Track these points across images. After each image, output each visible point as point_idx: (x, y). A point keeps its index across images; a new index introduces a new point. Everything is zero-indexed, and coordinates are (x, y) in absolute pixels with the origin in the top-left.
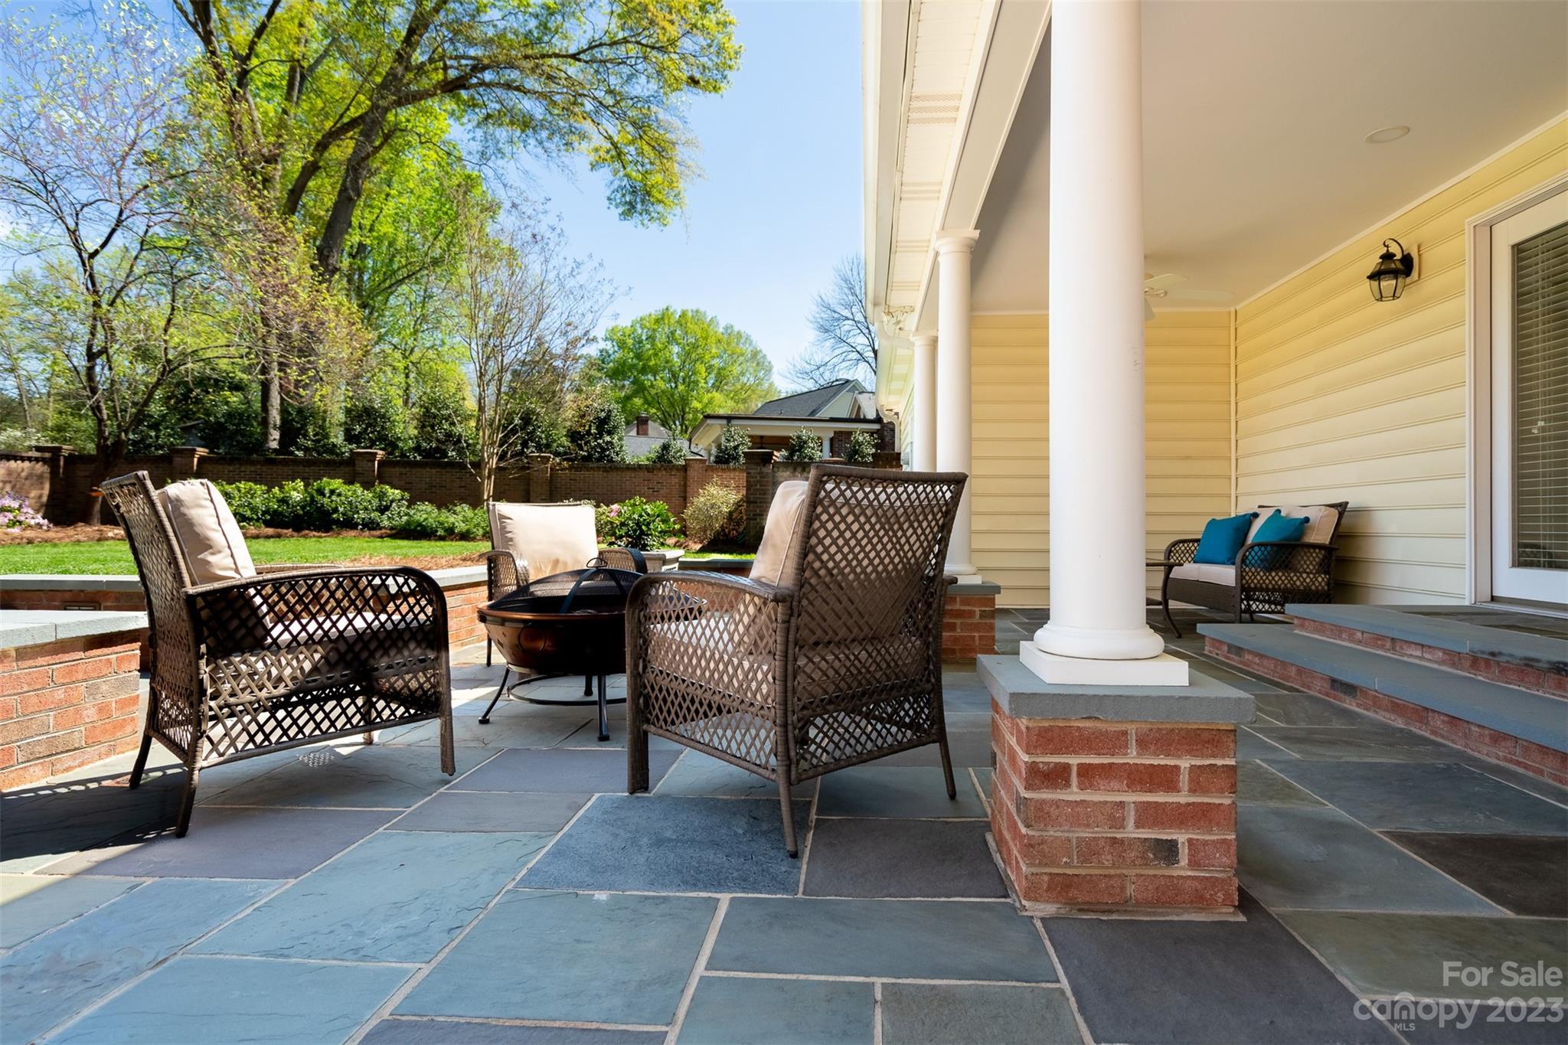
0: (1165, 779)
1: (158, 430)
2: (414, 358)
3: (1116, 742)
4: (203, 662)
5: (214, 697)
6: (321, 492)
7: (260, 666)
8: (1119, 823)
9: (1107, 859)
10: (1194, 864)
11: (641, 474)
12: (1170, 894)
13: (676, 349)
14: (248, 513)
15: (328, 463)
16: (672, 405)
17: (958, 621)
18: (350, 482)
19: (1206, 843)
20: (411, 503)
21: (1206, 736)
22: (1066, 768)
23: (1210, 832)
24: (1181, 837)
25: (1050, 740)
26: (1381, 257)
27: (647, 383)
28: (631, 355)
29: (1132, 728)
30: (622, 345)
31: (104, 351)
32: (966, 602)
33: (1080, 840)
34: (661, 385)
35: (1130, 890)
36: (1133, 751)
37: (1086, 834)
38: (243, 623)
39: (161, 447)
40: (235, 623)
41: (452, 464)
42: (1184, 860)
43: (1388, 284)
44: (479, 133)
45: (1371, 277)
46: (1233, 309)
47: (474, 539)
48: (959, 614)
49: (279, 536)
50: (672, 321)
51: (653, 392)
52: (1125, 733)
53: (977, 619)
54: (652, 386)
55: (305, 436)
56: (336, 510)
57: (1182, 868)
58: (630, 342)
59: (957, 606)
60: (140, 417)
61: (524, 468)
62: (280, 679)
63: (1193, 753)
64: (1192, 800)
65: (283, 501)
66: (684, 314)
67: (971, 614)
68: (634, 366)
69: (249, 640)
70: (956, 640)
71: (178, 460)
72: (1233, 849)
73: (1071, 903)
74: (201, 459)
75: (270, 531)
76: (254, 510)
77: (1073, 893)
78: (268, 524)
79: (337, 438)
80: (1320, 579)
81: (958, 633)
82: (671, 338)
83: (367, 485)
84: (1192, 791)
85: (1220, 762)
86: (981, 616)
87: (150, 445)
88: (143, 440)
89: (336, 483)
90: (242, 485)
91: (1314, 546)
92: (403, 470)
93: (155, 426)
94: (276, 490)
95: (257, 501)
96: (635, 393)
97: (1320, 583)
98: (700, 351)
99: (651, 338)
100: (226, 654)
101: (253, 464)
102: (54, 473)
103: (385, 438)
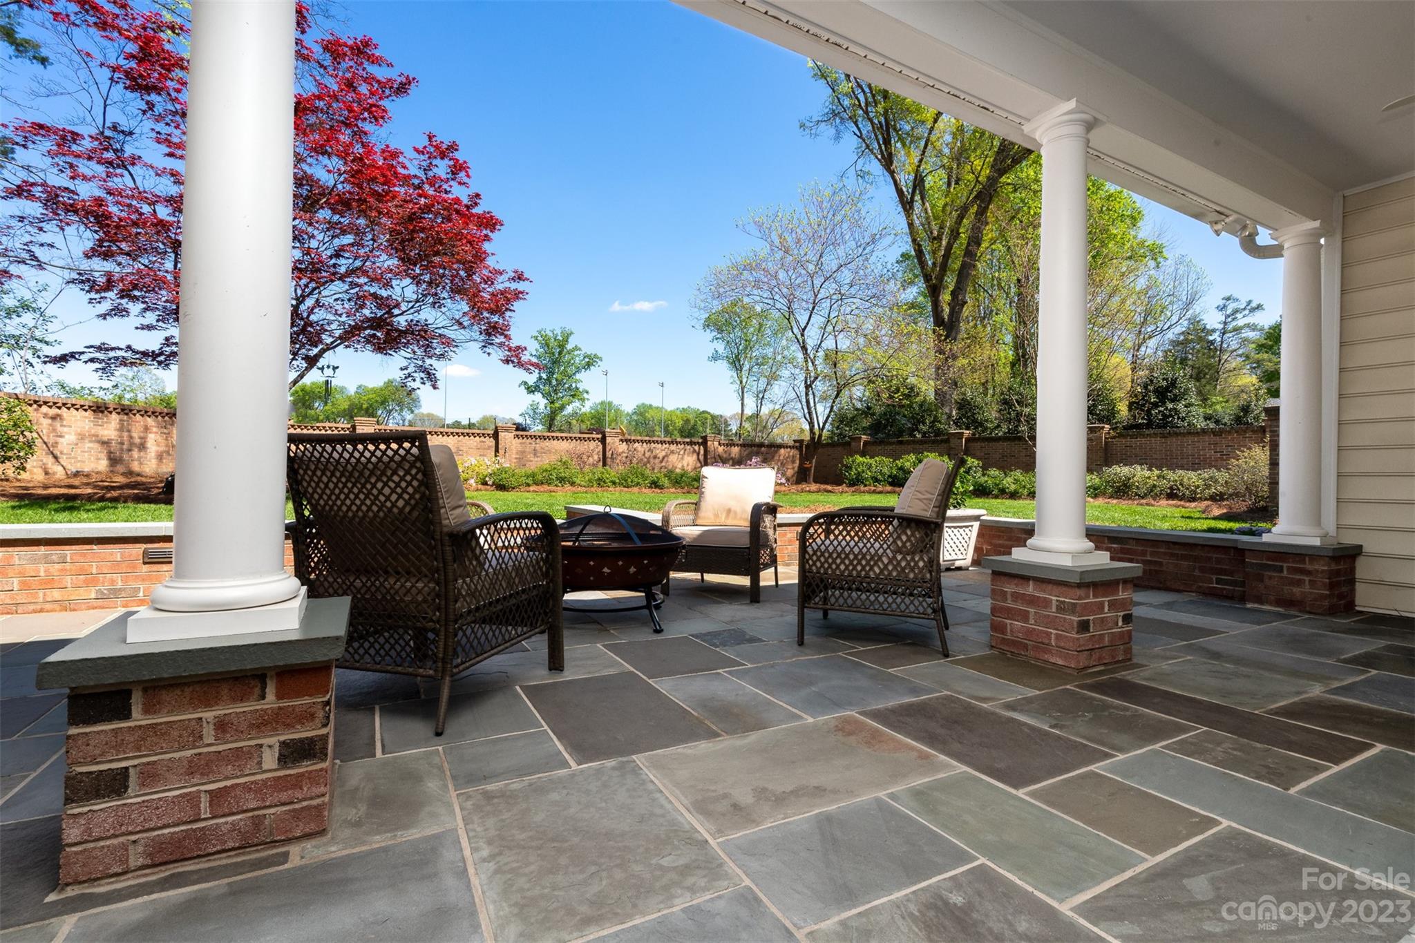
11: (1207, 438)
14: (879, 477)
15: (933, 442)
20: (985, 468)
31: (811, 384)
47: (1020, 498)
49: (894, 492)
55: (924, 423)
74: (866, 443)
75: (889, 488)
78: (891, 484)
90: (877, 459)
92: (983, 444)
95: (886, 470)
101: (891, 444)
102: (801, 454)
103: (975, 421)
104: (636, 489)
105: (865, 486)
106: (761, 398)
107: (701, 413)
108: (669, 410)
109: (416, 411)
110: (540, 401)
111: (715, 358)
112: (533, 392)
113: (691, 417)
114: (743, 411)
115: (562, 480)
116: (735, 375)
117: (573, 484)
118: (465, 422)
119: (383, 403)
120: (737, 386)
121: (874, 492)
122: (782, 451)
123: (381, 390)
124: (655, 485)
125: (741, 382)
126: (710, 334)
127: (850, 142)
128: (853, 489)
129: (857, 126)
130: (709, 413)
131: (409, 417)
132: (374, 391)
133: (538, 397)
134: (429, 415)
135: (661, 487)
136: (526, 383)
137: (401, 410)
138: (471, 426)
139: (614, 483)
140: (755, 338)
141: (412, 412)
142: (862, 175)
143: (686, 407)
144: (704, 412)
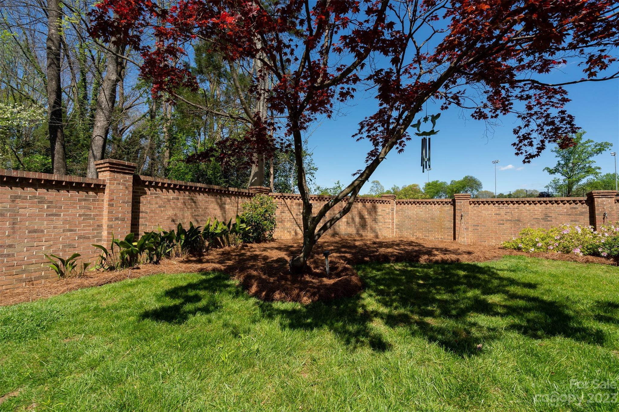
109: (480, 190)
110: (560, 178)
112: (554, 173)
118: (506, 193)
119: (463, 188)
123: (462, 181)
131: (475, 193)
132: (459, 182)
133: (558, 176)
134: (485, 192)
136: (547, 168)
137: (472, 190)
138: (510, 196)
141: (478, 191)
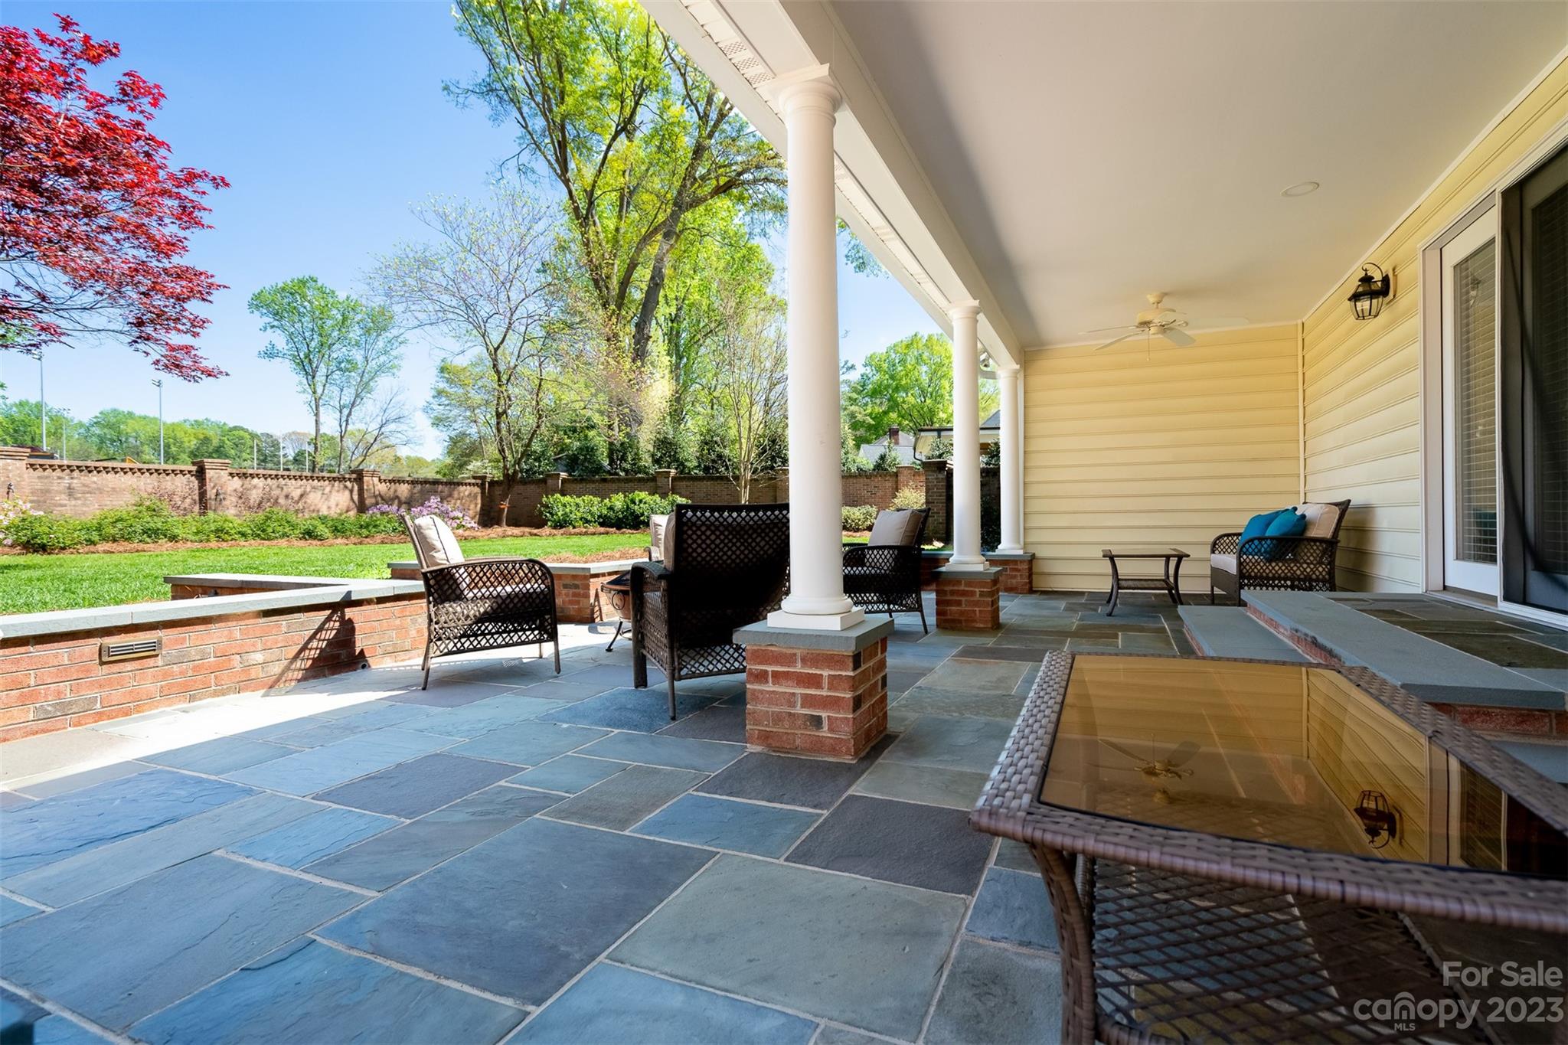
0: (814, 681)
1: (540, 461)
2: (716, 394)
3: (790, 659)
4: (431, 605)
5: (437, 623)
6: (633, 502)
7: (459, 609)
8: (792, 705)
9: (787, 724)
10: (831, 730)
11: (862, 480)
12: (818, 745)
13: (924, 369)
14: (589, 518)
15: (640, 480)
16: (922, 416)
17: (963, 599)
18: (652, 493)
19: (837, 718)
21: (836, 658)
22: (766, 672)
23: (839, 713)
24: (824, 715)
25: (758, 657)
26: (1360, 280)
27: (900, 400)
28: (887, 376)
29: (799, 652)
30: (879, 369)
31: (505, 412)
32: (969, 584)
33: (773, 712)
34: (911, 399)
35: (798, 742)
36: (799, 665)
37: (777, 709)
38: (450, 587)
39: (542, 473)
40: (446, 587)
41: (721, 478)
42: (826, 727)
43: (1364, 305)
44: (748, 219)
45: (1350, 300)
46: (1299, 322)
48: (964, 593)
49: (607, 533)
50: (920, 345)
51: (905, 406)
52: (795, 655)
53: (977, 597)
54: (904, 402)
55: (626, 461)
56: (643, 514)
57: (825, 732)
58: (885, 366)
59: (962, 588)
60: (527, 454)
61: (771, 479)
62: (468, 616)
63: (829, 668)
64: (829, 694)
65: (611, 508)
66: (930, 338)
67: (973, 593)
68: (888, 386)
69: (453, 596)
70: (962, 613)
71: (550, 481)
72: (851, 723)
73: (769, 746)
74: (564, 481)
75: (602, 529)
76: (592, 515)
77: (770, 741)
78: (602, 525)
79: (646, 461)
80: (1321, 569)
81: (964, 608)
82: (919, 359)
83: (664, 496)
84: (829, 689)
85: (844, 673)
86: (981, 595)
87: (535, 472)
88: (531, 469)
89: (643, 495)
90: (585, 498)
91: (1315, 540)
92: (688, 483)
93: (537, 459)
94: (607, 501)
95: (594, 509)
96: (891, 409)
97: (1321, 573)
98: (945, 369)
99: (903, 361)
100: (442, 602)
101: (593, 482)
102: (483, 493)
103: (677, 460)
104: (283, 542)
105: (574, 527)
106: (346, 412)
107: (231, 430)
108: (169, 421)
111: (270, 354)
113: (211, 433)
114: (317, 430)
115: (153, 534)
116: (305, 381)
117: (173, 538)
120: (308, 397)
121: (586, 534)
122: (462, 488)
124: (309, 534)
125: (314, 393)
126: (260, 319)
127: (511, 128)
128: (562, 531)
129: (521, 114)
130: (246, 431)
135: (320, 538)
139: (243, 535)
140: (336, 333)
142: (523, 170)
143: (201, 418)
144: (236, 428)
